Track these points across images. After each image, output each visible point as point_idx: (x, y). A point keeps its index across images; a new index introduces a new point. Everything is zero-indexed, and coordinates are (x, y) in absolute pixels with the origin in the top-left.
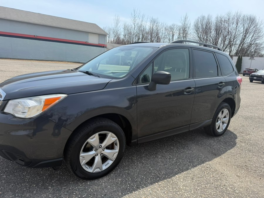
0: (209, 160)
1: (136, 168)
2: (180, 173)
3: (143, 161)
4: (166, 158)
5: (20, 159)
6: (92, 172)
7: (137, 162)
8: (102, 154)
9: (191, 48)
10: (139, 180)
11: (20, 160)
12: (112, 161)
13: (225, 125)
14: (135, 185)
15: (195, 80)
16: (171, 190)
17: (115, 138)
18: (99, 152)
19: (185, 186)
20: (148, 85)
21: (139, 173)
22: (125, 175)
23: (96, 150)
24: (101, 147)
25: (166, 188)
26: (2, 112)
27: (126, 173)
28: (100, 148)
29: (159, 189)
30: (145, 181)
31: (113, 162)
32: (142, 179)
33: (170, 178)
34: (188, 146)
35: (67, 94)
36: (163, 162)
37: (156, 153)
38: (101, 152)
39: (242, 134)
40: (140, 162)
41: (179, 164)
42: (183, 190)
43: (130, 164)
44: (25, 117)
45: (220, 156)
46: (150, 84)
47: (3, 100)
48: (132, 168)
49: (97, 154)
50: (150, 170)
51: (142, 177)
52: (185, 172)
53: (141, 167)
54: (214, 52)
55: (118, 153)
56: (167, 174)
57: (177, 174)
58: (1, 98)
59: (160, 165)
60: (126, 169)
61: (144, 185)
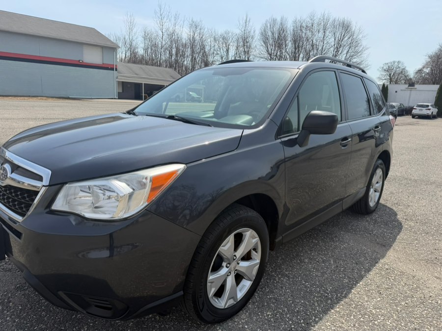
0: (383, 256)
1: (282, 287)
2: (355, 285)
3: (287, 273)
4: (318, 262)
5: (99, 304)
6: (223, 308)
7: (277, 275)
8: (236, 270)
9: (337, 69)
10: (302, 309)
11: (97, 306)
12: (251, 280)
13: (378, 194)
14: (300, 321)
15: (349, 123)
16: (362, 319)
17: (256, 238)
18: (233, 269)
19: (378, 308)
20: (296, 136)
21: (292, 296)
22: (273, 303)
23: (228, 265)
24: (235, 258)
25: (352, 317)
26: (48, 210)
27: (272, 298)
28: (234, 260)
29: (344, 321)
30: (312, 309)
31: (252, 282)
32: (304, 305)
33: (345, 297)
34: (336, 236)
35: (186, 164)
36: (317, 270)
37: (297, 255)
38: (235, 267)
39: (400, 207)
40: (284, 275)
41: (342, 269)
42: (380, 317)
43: (268, 281)
44: (112, 218)
45: (392, 247)
46: (299, 134)
47: (49, 186)
48: (276, 289)
49: (230, 272)
50: (306, 287)
51: (302, 303)
52: (361, 283)
53: (290, 284)
54: (362, 77)
55: (258, 265)
56: (337, 290)
57: (352, 288)
58: (42, 181)
59: (317, 276)
60: (268, 292)
61: (316, 317)
